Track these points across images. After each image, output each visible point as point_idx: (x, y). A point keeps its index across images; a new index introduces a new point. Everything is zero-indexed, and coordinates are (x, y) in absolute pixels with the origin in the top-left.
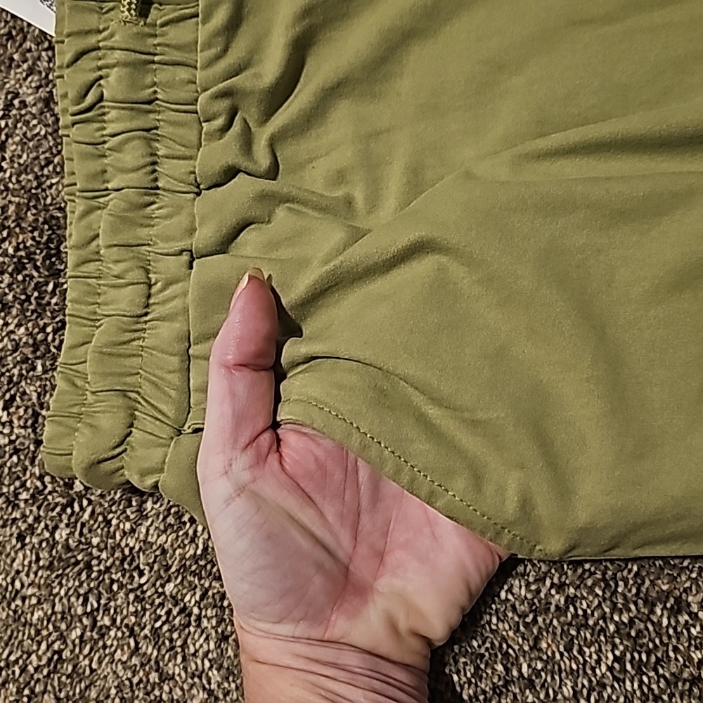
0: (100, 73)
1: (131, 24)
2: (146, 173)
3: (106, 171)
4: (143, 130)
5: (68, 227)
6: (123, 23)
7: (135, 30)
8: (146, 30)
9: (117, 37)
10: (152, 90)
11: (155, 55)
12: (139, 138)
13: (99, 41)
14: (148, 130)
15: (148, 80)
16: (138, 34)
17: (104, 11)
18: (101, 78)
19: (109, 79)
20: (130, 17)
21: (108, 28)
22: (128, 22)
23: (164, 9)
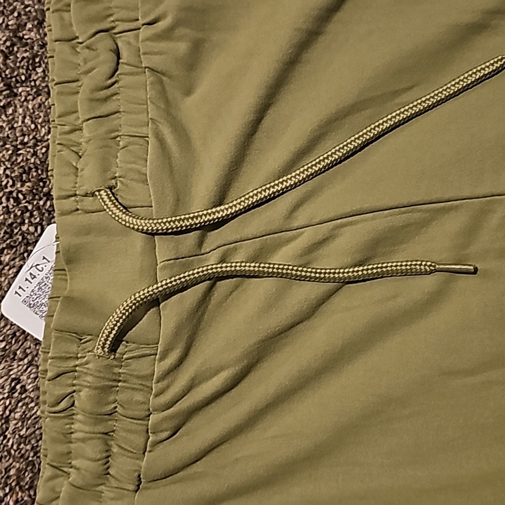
0: (74, 388)
1: (103, 358)
2: (101, 464)
3: (71, 452)
4: (103, 433)
5: (40, 479)
6: (97, 357)
7: (106, 362)
8: (115, 363)
9: (90, 366)
10: (113, 406)
11: (120, 381)
12: (99, 438)
13: (76, 366)
14: (106, 434)
15: (112, 398)
16: (108, 365)
17: (82, 341)
18: (74, 391)
19: (81, 393)
20: (103, 353)
21: (85, 357)
22: (101, 356)
23: (130, 346)
